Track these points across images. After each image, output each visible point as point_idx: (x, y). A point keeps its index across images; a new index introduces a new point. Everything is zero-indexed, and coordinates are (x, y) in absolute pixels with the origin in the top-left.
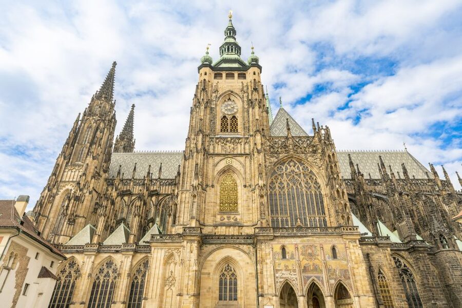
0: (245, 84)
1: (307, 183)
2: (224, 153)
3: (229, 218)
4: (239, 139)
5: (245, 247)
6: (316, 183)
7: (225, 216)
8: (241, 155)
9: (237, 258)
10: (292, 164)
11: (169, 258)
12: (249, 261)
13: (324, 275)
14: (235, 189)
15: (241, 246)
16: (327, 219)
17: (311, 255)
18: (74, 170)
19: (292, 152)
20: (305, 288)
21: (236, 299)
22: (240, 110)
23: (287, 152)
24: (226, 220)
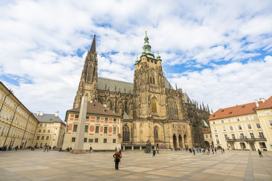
0: (157, 66)
1: (174, 105)
2: (152, 91)
3: (155, 114)
4: (157, 87)
5: (161, 123)
6: (176, 105)
7: (154, 113)
8: (158, 93)
9: (159, 126)
10: (171, 98)
11: (141, 125)
12: (161, 127)
13: (182, 132)
14: (155, 104)
15: (160, 123)
16: (179, 116)
17: (179, 127)
18: (89, 85)
19: (171, 95)
20: (178, 136)
21: (158, 138)
22: (156, 76)
23: (170, 94)
24: (154, 114)
